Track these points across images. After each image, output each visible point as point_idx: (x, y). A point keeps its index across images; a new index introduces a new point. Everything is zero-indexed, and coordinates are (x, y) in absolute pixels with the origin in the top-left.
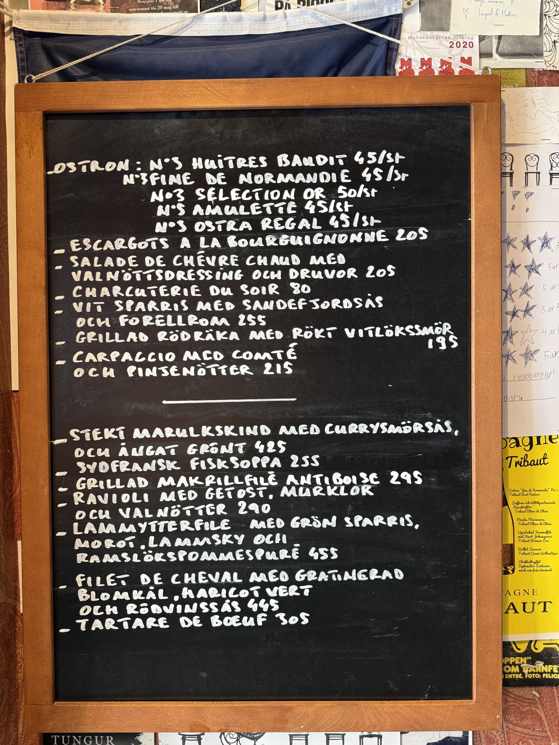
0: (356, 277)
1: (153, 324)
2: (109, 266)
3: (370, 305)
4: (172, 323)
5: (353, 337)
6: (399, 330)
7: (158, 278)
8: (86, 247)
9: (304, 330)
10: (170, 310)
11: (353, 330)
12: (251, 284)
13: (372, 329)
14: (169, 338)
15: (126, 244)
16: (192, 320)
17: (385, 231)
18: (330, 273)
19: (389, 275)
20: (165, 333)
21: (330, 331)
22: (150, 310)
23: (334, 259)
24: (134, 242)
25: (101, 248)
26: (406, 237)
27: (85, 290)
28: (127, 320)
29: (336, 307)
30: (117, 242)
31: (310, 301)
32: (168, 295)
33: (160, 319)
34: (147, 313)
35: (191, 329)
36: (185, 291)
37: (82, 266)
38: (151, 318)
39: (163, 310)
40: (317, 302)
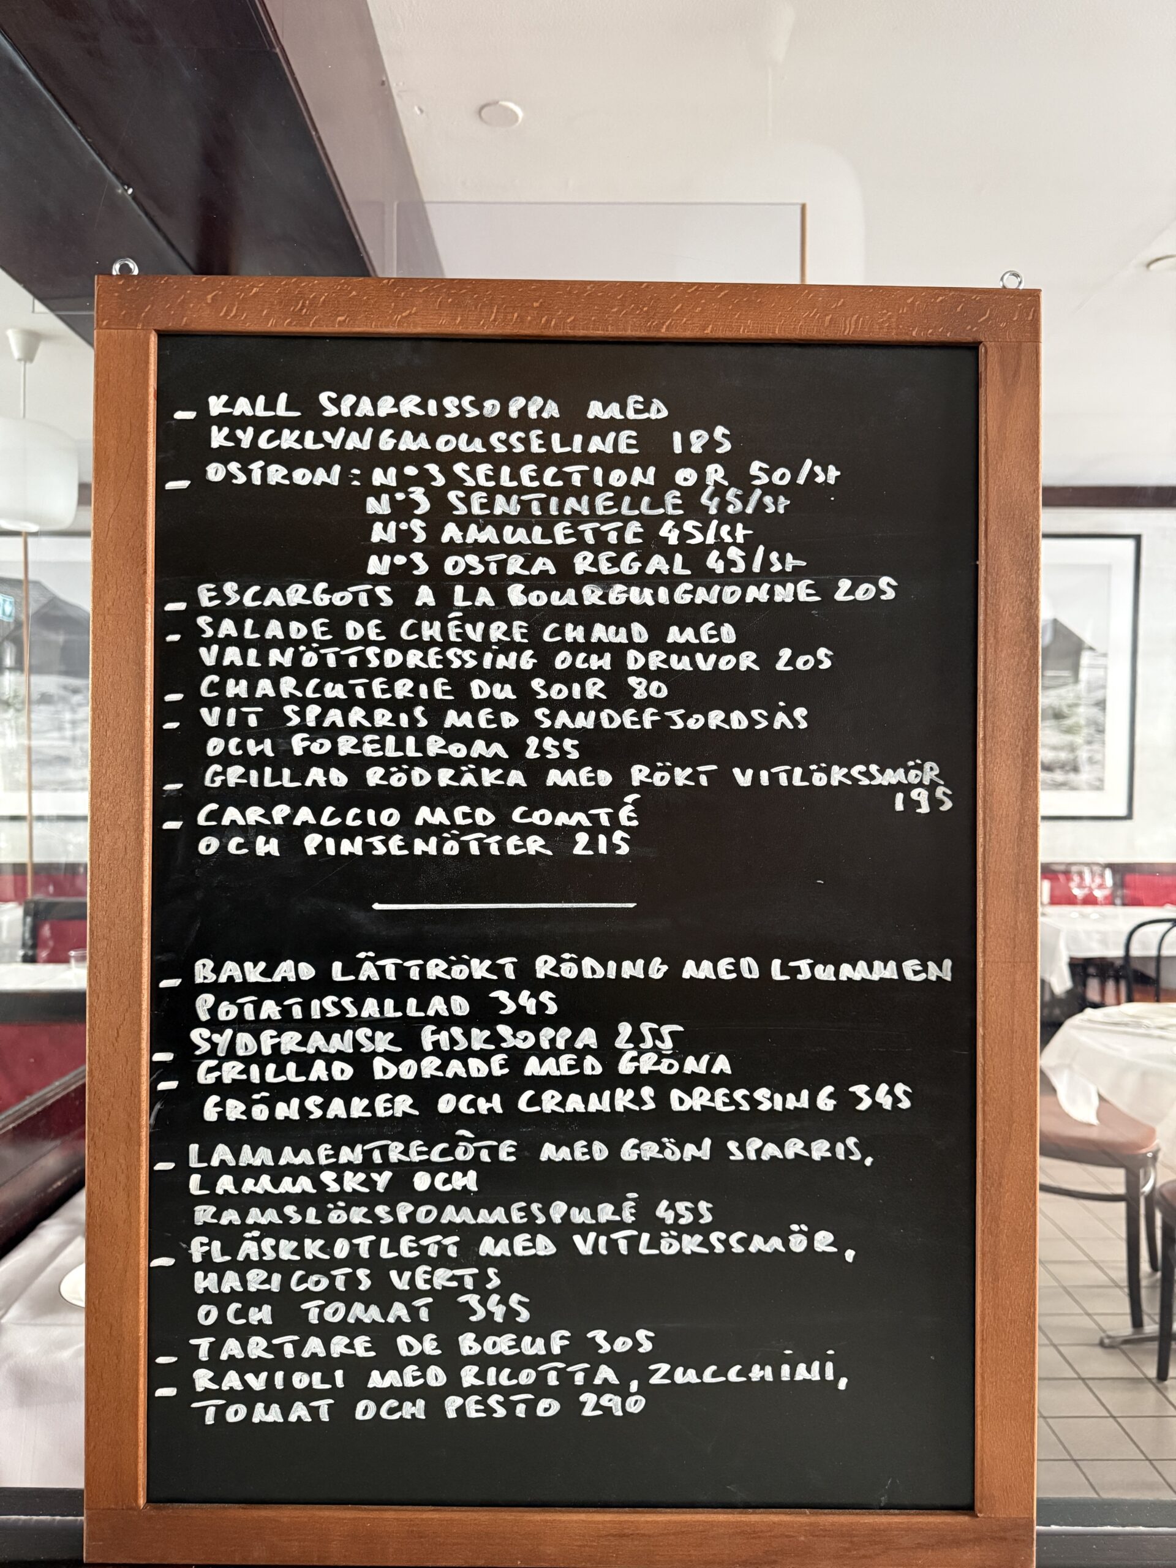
0: (757, 668)
1: (358, 751)
2: (274, 637)
3: (782, 724)
4: (396, 750)
5: (749, 784)
6: (838, 774)
7: (369, 662)
8: (229, 598)
9: (654, 770)
10: (393, 725)
11: (750, 772)
12: (552, 677)
13: (785, 771)
14: (388, 781)
15: (308, 595)
16: (435, 745)
17: (813, 582)
18: (706, 659)
19: (821, 667)
20: (381, 771)
21: (705, 773)
22: (353, 724)
23: (714, 632)
24: (324, 591)
25: (258, 603)
26: (854, 595)
27: (226, 683)
28: (307, 743)
29: (718, 726)
30: (290, 591)
31: (667, 713)
32: (388, 696)
33: (372, 742)
34: (347, 730)
35: (433, 764)
36: (423, 691)
37: (221, 635)
38: (354, 741)
39: (377, 726)
40: (680, 716)
